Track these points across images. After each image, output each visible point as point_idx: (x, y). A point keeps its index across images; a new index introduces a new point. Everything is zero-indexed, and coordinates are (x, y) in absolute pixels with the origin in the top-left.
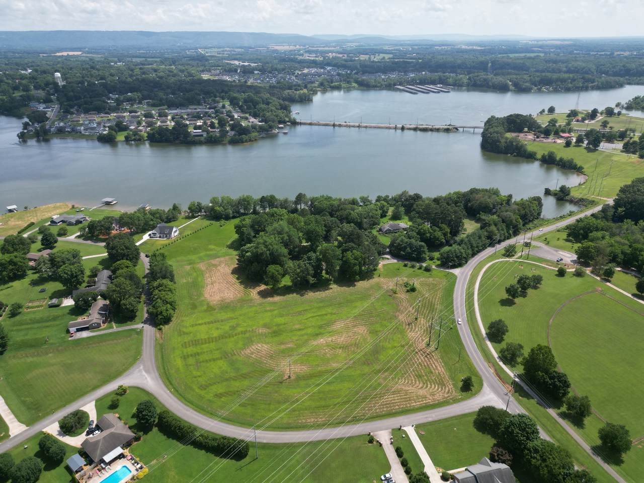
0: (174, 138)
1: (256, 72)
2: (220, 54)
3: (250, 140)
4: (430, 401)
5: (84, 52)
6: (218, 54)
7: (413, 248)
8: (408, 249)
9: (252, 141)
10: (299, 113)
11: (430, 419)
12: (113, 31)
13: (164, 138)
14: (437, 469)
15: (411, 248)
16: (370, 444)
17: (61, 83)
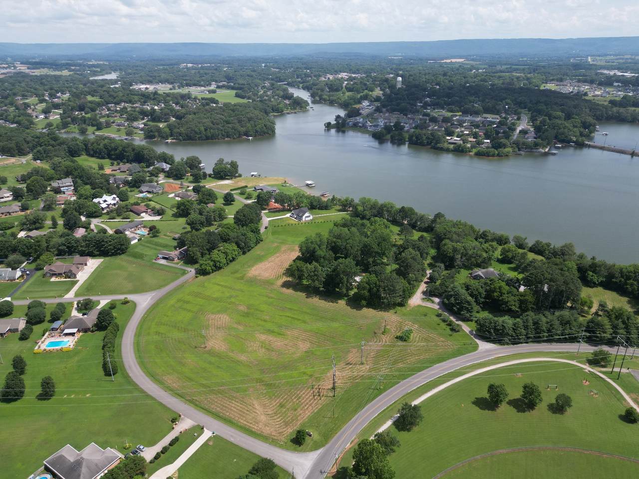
0: (427, 142)
1: (616, 84)
2: (609, 62)
3: (498, 155)
4: (255, 428)
5: (468, 60)
6: (606, 62)
7: (459, 300)
8: (453, 299)
9: (502, 156)
10: (606, 134)
11: (232, 440)
12: (512, 39)
13: (419, 141)
14: (175, 472)
15: (456, 300)
16: (171, 423)
17: (399, 86)
